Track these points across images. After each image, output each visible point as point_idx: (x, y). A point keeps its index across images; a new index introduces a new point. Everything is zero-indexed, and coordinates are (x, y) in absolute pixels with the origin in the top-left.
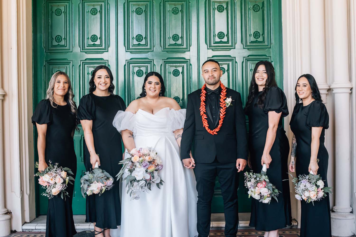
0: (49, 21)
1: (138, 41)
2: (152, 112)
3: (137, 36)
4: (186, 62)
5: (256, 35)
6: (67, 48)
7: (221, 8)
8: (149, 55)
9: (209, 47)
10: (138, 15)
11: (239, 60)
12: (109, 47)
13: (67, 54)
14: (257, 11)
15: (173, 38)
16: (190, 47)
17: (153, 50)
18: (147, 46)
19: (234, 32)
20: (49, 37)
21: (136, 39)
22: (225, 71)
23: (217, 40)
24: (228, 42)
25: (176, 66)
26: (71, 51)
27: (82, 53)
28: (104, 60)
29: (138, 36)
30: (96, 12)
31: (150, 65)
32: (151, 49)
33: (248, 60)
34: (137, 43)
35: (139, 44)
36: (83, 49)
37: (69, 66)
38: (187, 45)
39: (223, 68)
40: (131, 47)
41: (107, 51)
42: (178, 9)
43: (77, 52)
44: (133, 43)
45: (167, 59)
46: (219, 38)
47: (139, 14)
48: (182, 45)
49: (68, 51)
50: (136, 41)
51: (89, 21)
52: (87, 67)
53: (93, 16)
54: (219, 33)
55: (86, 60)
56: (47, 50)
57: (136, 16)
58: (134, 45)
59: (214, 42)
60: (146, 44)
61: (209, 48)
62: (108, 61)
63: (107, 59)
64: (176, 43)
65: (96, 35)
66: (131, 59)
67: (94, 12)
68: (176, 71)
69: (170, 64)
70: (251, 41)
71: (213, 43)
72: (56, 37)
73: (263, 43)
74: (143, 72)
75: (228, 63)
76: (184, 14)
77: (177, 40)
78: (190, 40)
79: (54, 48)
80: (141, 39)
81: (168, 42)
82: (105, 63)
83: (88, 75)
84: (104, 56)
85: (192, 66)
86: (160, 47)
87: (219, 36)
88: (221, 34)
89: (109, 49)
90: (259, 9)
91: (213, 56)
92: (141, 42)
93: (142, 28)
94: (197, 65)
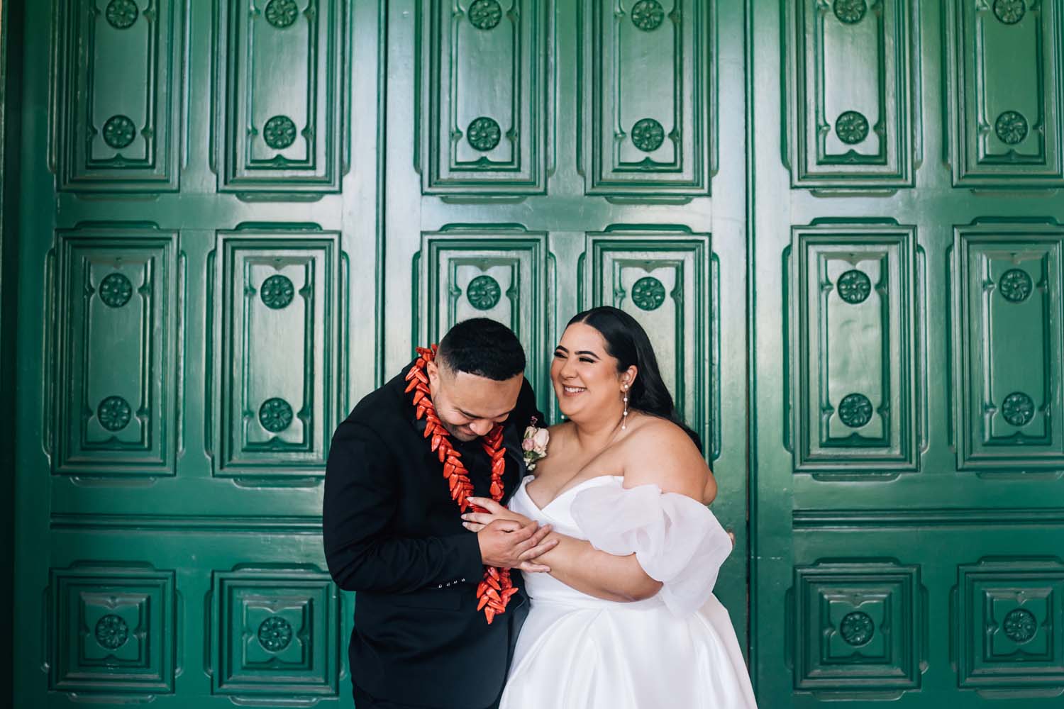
0: (81, 52)
1: (477, 148)
3: (473, 123)
4: (693, 245)
5: (1008, 126)
6: (159, 171)
7: (853, 7)
8: (525, 213)
9: (799, 180)
10: (479, 32)
11: (931, 239)
12: (346, 174)
13: (153, 199)
14: (1014, 23)
15: (636, 138)
16: (714, 180)
17: (546, 189)
18: (518, 170)
19: (907, 116)
20: (79, 125)
21: (469, 136)
22: (869, 289)
23: (835, 146)
24: (881, 158)
25: (647, 265)
26: (175, 187)
27: (226, 196)
28: (321, 229)
29: (479, 124)
30: (292, 13)
31: (529, 259)
32: (534, 183)
33: (970, 240)
34: (474, 156)
35: (483, 160)
36: (231, 177)
37: (162, 256)
38: (698, 171)
39: (861, 273)
40: (445, 174)
41: (337, 188)
42: (660, 7)
43: (200, 191)
44: (453, 157)
45: (609, 229)
46: (843, 140)
47: (483, 25)
48: (675, 167)
49: (160, 188)
50: (468, 146)
51: (259, 55)
52: (246, 259)
53: (276, 32)
54: (845, 119)
55: (240, 227)
56: (65, 183)
57: (470, 36)
58: (460, 167)
59: (821, 158)
60: (514, 164)
61: (796, 182)
62: (340, 234)
63: (338, 228)
64: (647, 159)
65: (288, 119)
66: (445, 228)
67: (284, 14)
68: (649, 286)
69: (619, 255)
70: (986, 156)
71: (815, 162)
72: (109, 122)
73: (1041, 164)
74: (497, 287)
75: (883, 252)
76: (685, 29)
77: (655, 146)
78: (713, 145)
79: (96, 174)
80: (493, 140)
81: (613, 155)
82: (325, 245)
83: (247, 299)
84: (324, 212)
85: (719, 265)
86: (579, 177)
87: (843, 130)
88: (850, 122)
89: (345, 179)
90: (1019, 11)
91: (816, 222)
92: (492, 151)
93: (495, 90)
94: (744, 261)
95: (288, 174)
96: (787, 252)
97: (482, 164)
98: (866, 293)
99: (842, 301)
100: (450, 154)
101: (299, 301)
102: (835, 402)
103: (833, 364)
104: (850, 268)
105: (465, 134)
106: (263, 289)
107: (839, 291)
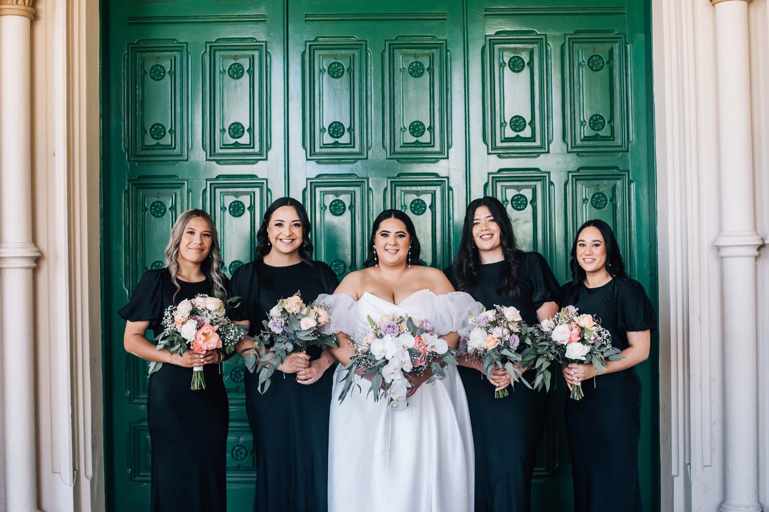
0: (138, 92)
1: (333, 137)
2: (393, 299)
3: (331, 124)
4: (440, 183)
5: (596, 122)
6: (178, 150)
7: (518, 64)
8: (357, 168)
9: (492, 150)
10: (333, 80)
11: (557, 179)
12: (269, 150)
13: (175, 164)
14: (598, 70)
15: (411, 131)
16: (450, 150)
17: (367, 156)
18: (354, 147)
19: (546, 117)
20: (138, 129)
21: (329, 131)
22: (527, 204)
23: (510, 133)
24: (532, 139)
25: (417, 193)
26: (186, 158)
27: (211, 162)
28: (257, 178)
29: (334, 125)
30: (241, 71)
31: (359, 191)
32: (362, 154)
33: (577, 178)
34: (332, 140)
35: (336, 142)
36: (213, 153)
37: (180, 193)
38: (442, 146)
39: (523, 196)
40: (318, 150)
41: (265, 158)
42: (423, 65)
43: (198, 160)
44: (322, 141)
45: (399, 175)
46: (513, 130)
47: (335, 76)
48: (431, 144)
49: (179, 159)
50: (329, 136)
51: (225, 91)
52: (221, 193)
53: (233, 81)
54: (514, 119)
55: (218, 177)
56: (132, 157)
57: (329, 82)
58: (325, 146)
59: (503, 139)
60: (352, 144)
61: (490, 151)
62: (267, 180)
63: (266, 177)
64: (417, 141)
65: (240, 124)
66: (318, 176)
67: (237, 72)
68: (418, 203)
69: (404, 188)
70: (584, 137)
71: (500, 141)
72: (152, 127)
73: (612, 140)
74: (344, 205)
75: (534, 185)
76: (435, 76)
77: (421, 134)
78: (449, 133)
79: (148, 152)
80: (341, 132)
81: (400, 139)
82: (260, 185)
83: (222, 213)
85: (453, 193)
86: (383, 150)
87: (514, 125)
88: (517, 121)
89: (269, 153)
90: (601, 64)
91: (500, 170)
92: (340, 139)
93: (341, 108)
94: (465, 190)
95: (241, 151)
96: (486, 186)
97: (336, 145)
99: (514, 210)
100: (320, 140)
101: (247, 213)
104: (517, 193)
105: (327, 130)
106: (230, 208)
107: (512, 204)
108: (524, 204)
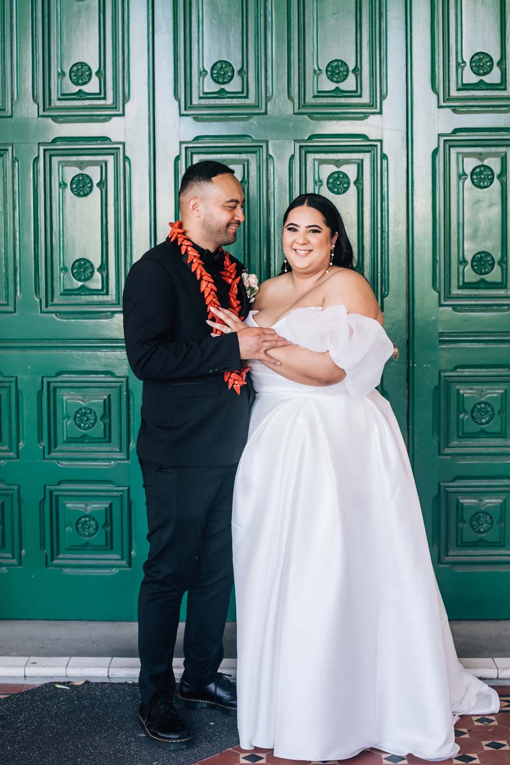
1: (218, 82)
3: (215, 65)
4: (369, 148)
8: (252, 127)
9: (444, 102)
12: (127, 102)
15: (329, 73)
16: (384, 102)
17: (266, 110)
18: (247, 97)
21: (212, 74)
22: (493, 178)
23: (470, 77)
24: (502, 85)
25: (337, 163)
26: (9, 114)
27: (44, 119)
28: (111, 141)
29: (219, 65)
31: (255, 160)
32: (258, 106)
34: (216, 88)
35: (222, 90)
36: (47, 106)
37: (2, 162)
38: (373, 95)
39: (488, 167)
40: (195, 101)
41: (121, 112)
43: (26, 116)
44: (201, 89)
45: (312, 137)
46: (475, 73)
48: (357, 93)
50: (211, 81)
51: (65, 18)
52: (59, 162)
53: (76, 3)
54: (477, 57)
55: (54, 141)
58: (206, 96)
59: (460, 85)
60: (244, 93)
61: (442, 104)
62: (124, 144)
63: (123, 141)
64: (337, 88)
65: (86, 65)
66: (196, 139)
68: (338, 178)
69: (318, 156)
71: (456, 89)
75: (503, 152)
77: (342, 79)
78: (383, 77)
80: (229, 76)
81: (313, 85)
82: (114, 152)
83: (61, 191)
84: (113, 129)
85: (387, 162)
86: (289, 101)
87: (476, 66)
88: (480, 60)
89: (127, 106)
91: (456, 131)
92: (228, 85)
93: (229, 41)
94: (406, 159)
96: (435, 152)
97: (221, 94)
98: (491, 181)
99: (474, 187)
100: (199, 86)
101: (96, 191)
102: (469, 258)
103: (467, 230)
104: (480, 163)
105: (209, 72)
106: (71, 184)
107: (472, 179)
108: (489, 179)
